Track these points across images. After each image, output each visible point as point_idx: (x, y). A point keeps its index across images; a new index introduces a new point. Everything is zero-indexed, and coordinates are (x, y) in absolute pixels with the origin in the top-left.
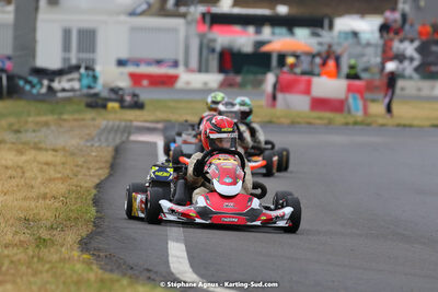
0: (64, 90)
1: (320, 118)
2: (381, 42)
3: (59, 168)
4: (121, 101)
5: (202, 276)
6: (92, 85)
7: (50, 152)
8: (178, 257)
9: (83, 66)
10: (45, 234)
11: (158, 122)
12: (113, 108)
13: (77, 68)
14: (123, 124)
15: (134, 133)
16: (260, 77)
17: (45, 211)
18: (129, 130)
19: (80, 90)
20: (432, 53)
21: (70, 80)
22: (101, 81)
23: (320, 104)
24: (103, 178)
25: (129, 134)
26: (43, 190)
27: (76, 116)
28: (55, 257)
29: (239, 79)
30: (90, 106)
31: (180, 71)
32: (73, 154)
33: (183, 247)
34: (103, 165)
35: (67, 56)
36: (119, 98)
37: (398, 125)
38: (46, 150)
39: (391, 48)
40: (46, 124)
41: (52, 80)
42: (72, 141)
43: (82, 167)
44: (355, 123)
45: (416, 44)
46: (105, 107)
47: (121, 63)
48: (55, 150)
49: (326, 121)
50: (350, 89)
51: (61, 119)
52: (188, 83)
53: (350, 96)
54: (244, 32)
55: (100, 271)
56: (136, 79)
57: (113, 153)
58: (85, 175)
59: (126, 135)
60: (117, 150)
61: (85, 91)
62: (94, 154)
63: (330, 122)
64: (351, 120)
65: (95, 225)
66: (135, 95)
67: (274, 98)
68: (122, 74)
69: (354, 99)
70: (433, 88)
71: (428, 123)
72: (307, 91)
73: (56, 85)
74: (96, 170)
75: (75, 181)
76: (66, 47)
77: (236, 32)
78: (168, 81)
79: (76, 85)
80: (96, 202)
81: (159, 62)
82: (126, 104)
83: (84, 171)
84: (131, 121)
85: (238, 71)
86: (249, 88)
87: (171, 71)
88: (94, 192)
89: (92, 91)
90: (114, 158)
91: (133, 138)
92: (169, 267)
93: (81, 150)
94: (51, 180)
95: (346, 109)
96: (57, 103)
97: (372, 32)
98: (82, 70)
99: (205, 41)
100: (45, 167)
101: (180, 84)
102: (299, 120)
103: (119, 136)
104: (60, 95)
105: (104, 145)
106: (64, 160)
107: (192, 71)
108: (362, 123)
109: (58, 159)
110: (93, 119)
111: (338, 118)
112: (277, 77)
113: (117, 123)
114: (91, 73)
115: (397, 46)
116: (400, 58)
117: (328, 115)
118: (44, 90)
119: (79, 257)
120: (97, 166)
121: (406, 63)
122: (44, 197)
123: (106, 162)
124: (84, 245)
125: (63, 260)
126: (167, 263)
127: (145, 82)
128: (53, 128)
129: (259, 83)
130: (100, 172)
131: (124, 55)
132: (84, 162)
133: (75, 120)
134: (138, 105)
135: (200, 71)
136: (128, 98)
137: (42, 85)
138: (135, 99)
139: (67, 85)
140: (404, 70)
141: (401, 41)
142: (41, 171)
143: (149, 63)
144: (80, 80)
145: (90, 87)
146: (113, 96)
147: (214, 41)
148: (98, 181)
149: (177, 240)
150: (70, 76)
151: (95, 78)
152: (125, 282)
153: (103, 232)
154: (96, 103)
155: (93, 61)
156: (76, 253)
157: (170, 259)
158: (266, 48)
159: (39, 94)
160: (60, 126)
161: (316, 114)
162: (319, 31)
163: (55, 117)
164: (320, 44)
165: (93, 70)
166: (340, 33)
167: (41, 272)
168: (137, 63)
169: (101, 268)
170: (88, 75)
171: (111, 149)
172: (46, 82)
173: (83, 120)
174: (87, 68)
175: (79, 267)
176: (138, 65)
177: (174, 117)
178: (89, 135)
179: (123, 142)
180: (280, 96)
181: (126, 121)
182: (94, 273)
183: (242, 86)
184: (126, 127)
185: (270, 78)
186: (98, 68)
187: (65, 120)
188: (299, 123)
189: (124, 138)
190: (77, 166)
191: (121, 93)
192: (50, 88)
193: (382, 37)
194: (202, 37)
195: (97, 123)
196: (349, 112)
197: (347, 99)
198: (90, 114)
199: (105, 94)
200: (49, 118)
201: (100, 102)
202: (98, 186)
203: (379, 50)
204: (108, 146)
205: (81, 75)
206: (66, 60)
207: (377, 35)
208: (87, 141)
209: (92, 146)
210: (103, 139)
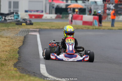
0: (9, 20)
1: (85, 27)
2: (103, 4)
3: (8, 43)
4: (26, 23)
5: (50, 74)
6: (18, 18)
7: (5, 38)
8: (43, 69)
9: (15, 12)
10: (3, 62)
11: (37, 29)
12: (24, 25)
13: (13, 13)
14: (27, 29)
15: (30, 32)
16: (68, 15)
17: (3, 55)
18: (29, 31)
19: (14, 19)
20: (118, 7)
21: (11, 17)
22: (20, 17)
23: (85, 23)
24: (21, 45)
25: (29, 32)
26: (3, 49)
27: (13, 27)
28: (6, 69)
29: (61, 16)
30: (17, 24)
31: (44, 14)
32: (12, 38)
33: (44, 66)
34: (21, 42)
35: (10, 9)
36: (25, 22)
37: (108, 29)
38: (4, 37)
39: (106, 6)
40: (4, 30)
41: (6, 17)
42: (12, 35)
43: (14, 42)
44: (96, 29)
45: (114, 5)
46: (21, 24)
47: (26, 11)
48: (6, 37)
49: (87, 28)
50: (94, 18)
51: (8, 28)
52: (46, 17)
53: (94, 20)
54: (63, 2)
55: (20, 73)
56: (31, 16)
57: (24, 38)
58: (16, 45)
59: (28, 33)
60: (25, 37)
61: (15, 20)
62: (18, 38)
63: (88, 28)
64: (94, 28)
65: (18, 59)
66: (30, 21)
67: (72, 21)
68: (26, 15)
69: (96, 21)
70: (119, 18)
71: (117, 28)
72: (81, 19)
73: (7, 18)
74: (19, 43)
75: (12, 47)
76: (10, 7)
77: (60, 2)
78: (40, 17)
79: (13, 18)
80: (19, 53)
81: (37, 11)
82: (28, 23)
83: (15, 43)
84: (29, 29)
85: (61, 14)
86: (64, 18)
87: (41, 14)
88: (18, 50)
89: (17, 20)
90: (24, 40)
91: (30, 33)
92: (40, 71)
93: (14, 37)
94: (5, 46)
95: (93, 24)
96: (7, 23)
97: (101, 2)
98: (15, 14)
99: (51, 5)
100: (4, 42)
101: (44, 17)
102: (79, 28)
103: (25, 33)
104: (8, 21)
105: (21, 36)
106: (9, 40)
107: (47, 14)
108: (98, 29)
109: (7, 40)
110: (18, 28)
111: (91, 27)
112: (73, 15)
113: (25, 29)
114: (17, 14)
115: (108, 6)
116: (109, 9)
117: (88, 26)
118: (3, 20)
119: (13, 69)
120: (19, 42)
121: (111, 11)
122: (3, 51)
123: (22, 41)
124: (15, 65)
125: (9, 70)
126: (40, 70)
127: (33, 17)
128: (6, 31)
129: (67, 17)
130: (20, 44)
131: (27, 9)
132: (15, 41)
133: (13, 28)
134: (31, 24)
135: (50, 13)
136: (28, 22)
137: (3, 18)
138: (30, 22)
139: (10, 18)
140: (110, 12)
141: (109, 4)
142: (3, 44)
143: (34, 11)
144: (14, 17)
145: (17, 19)
146: (24, 21)
147: (54, 5)
148: (19, 46)
149: (43, 64)
150: (11, 16)
151: (18, 16)
152: (27, 76)
153: (21, 62)
154: (19, 23)
155: (18, 11)
156: (12, 68)
157: (41, 69)
158: (69, 7)
159: (2, 21)
160: (8, 30)
161: (84, 26)
162: (85, 1)
163: (7, 28)
164: (85, 5)
165: (18, 14)
166: (91, 2)
167: (2, 74)
168: (31, 11)
169: (20, 72)
170: (16, 15)
171: (23, 37)
172: (4, 17)
173: (15, 28)
174: (16, 13)
175: (13, 72)
176: (31, 12)
177: (42, 27)
178: (16, 33)
179: (27, 35)
180: (73, 21)
181: (28, 28)
182: (18, 74)
183: (62, 18)
184: (28, 30)
185: (71, 16)
186: (19, 13)
187: (9, 28)
188: (79, 29)
189: (27, 34)
190: (13, 42)
191: (26, 20)
192: (5, 19)
193: (103, 3)
194: (50, 3)
195: (19, 29)
196: (94, 25)
197: (93, 21)
198: (17, 27)
199: (21, 21)
200: (5, 28)
201: (20, 23)
202: (19, 48)
203: (103, 7)
204: (22, 36)
205: (14, 15)
206: (10, 11)
207: (102, 2)
208: (16, 35)
209: (18, 36)
210: (21, 34)
